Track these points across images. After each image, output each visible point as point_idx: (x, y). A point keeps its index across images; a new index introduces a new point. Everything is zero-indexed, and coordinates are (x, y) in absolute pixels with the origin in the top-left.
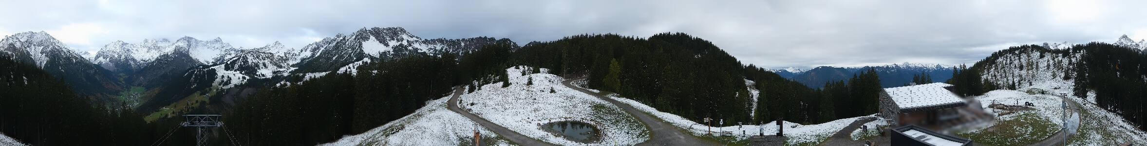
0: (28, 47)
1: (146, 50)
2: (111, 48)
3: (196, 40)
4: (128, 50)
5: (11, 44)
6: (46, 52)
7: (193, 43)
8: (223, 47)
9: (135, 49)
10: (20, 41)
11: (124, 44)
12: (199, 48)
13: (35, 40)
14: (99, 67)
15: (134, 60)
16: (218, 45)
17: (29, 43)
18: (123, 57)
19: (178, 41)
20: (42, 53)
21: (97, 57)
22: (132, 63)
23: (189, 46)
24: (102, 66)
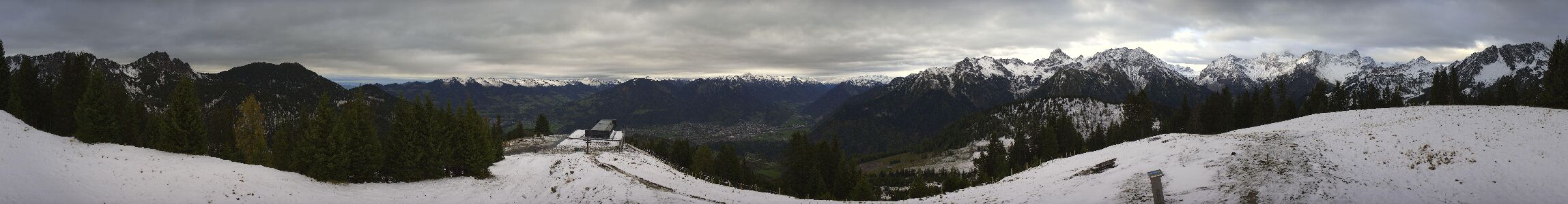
0: (1123, 66)
1: (1263, 67)
2: (1220, 65)
3: (1326, 54)
4: (1241, 67)
5: (1105, 65)
6: (1146, 74)
7: (1322, 57)
8: (1360, 64)
9: (1250, 65)
10: (1114, 60)
11: (1236, 59)
12: (1331, 65)
13: (1132, 57)
14: (1205, 87)
15: (1249, 80)
16: (1354, 60)
17: (1124, 61)
18: (1235, 75)
19: (1303, 56)
20: (1140, 74)
21: (1202, 76)
22: (1246, 84)
23: (1317, 61)
24: (1208, 88)
